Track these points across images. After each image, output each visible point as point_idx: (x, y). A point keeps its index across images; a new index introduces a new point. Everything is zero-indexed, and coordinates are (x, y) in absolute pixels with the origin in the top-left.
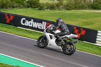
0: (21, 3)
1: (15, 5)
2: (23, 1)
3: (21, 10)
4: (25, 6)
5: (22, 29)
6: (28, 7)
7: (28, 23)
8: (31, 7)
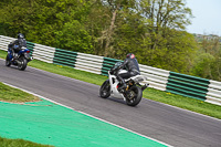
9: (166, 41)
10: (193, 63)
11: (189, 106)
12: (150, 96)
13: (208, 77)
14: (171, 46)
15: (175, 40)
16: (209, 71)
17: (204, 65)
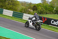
0: (51, 11)
1: (48, 12)
2: (52, 10)
3: (51, 15)
4: (53, 13)
5: (52, 27)
6: (55, 14)
7: (55, 23)
8: (57, 14)
9: (12, 3)
10: (19, 9)
11: (18, 20)
12: (8, 18)
13: (23, 13)
14: (13, 4)
15: (14, 3)
16: (24, 11)
17: (22, 9)
